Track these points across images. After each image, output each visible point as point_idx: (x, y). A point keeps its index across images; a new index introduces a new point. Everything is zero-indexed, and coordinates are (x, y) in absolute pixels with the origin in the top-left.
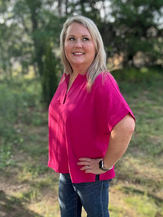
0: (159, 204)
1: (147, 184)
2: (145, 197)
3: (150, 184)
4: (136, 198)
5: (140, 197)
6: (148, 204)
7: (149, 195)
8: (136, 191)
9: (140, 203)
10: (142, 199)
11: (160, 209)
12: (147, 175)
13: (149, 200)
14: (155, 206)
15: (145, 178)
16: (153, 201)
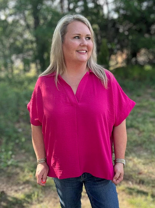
1: (151, 185)
2: (149, 198)
3: (154, 185)
4: (140, 199)
5: (144, 197)
6: (152, 205)
7: (153, 196)
8: (139, 192)
9: (144, 204)
10: (146, 200)
12: (151, 175)
13: (154, 201)
15: (149, 178)
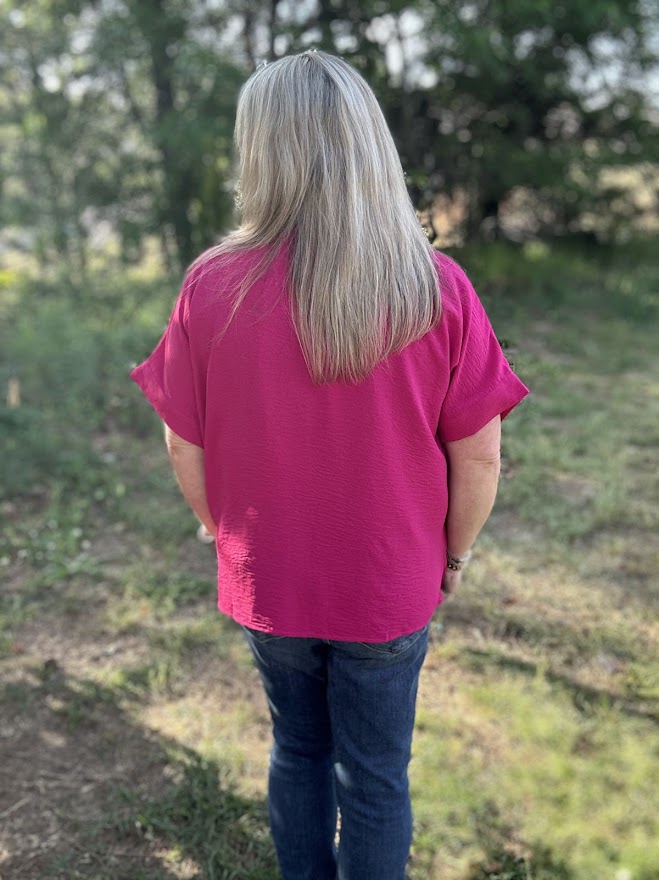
0: (587, 706)
1: (545, 640)
2: (540, 683)
3: (555, 640)
4: (509, 687)
5: (521, 681)
6: (551, 708)
7: (551, 677)
8: (505, 663)
9: (524, 701)
10: (529, 690)
11: (588, 724)
12: (545, 607)
13: (553, 694)
14: (572, 712)
15: (539, 618)
16: (564, 696)
